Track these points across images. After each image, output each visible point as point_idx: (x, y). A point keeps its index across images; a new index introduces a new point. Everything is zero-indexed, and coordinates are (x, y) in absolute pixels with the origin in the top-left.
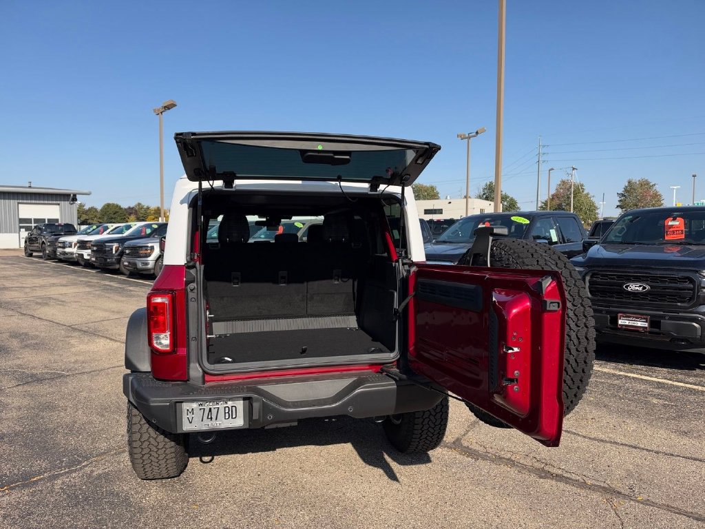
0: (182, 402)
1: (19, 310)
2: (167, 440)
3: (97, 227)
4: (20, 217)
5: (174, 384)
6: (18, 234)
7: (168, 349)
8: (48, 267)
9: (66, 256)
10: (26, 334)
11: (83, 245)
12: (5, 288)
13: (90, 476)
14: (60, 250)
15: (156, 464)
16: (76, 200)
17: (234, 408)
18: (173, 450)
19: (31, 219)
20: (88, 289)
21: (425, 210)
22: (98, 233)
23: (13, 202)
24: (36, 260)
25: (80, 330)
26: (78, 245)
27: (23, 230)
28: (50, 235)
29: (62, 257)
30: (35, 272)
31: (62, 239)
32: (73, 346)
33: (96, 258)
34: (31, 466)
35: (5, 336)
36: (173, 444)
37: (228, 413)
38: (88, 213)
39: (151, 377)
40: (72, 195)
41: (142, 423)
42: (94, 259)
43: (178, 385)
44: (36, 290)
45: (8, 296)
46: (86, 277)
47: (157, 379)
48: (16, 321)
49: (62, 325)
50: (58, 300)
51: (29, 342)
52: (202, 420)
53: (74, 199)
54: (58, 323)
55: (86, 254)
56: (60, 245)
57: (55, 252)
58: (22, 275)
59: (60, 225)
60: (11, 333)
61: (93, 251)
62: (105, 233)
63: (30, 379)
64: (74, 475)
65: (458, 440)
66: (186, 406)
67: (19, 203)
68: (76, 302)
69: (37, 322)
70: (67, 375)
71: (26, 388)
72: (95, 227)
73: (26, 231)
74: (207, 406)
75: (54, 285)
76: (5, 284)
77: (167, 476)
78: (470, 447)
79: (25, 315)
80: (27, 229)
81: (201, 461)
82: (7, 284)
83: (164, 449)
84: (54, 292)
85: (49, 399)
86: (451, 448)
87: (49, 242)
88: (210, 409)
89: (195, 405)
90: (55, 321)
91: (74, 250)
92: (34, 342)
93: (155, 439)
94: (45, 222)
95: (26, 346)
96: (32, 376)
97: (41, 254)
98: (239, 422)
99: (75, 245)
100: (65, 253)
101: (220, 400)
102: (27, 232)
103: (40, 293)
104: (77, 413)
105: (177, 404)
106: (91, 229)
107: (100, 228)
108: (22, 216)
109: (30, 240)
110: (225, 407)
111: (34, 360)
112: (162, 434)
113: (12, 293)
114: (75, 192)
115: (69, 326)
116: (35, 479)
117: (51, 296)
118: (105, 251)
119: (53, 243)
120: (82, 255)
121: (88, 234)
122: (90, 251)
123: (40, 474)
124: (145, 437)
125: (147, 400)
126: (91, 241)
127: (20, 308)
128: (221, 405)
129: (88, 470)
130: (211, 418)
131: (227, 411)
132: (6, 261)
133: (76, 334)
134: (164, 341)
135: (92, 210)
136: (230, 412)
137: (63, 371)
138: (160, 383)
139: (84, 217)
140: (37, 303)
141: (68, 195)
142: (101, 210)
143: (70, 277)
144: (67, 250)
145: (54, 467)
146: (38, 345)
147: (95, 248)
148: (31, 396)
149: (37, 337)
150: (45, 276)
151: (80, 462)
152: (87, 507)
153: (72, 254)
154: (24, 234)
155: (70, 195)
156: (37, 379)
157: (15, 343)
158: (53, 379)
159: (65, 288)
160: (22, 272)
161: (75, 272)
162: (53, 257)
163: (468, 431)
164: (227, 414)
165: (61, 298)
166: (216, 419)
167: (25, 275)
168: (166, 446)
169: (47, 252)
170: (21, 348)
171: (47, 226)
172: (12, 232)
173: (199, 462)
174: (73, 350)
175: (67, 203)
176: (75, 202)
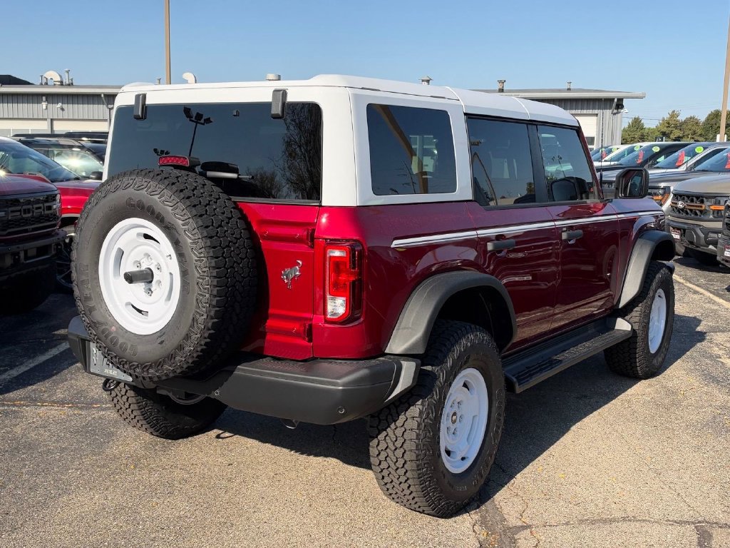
16: (622, 107)
40: (616, 100)
53: (620, 105)
81: (219, 435)
114: (620, 95)
141: (611, 100)
155: (614, 99)
173: (215, 435)
175: (608, 112)
176: (619, 110)
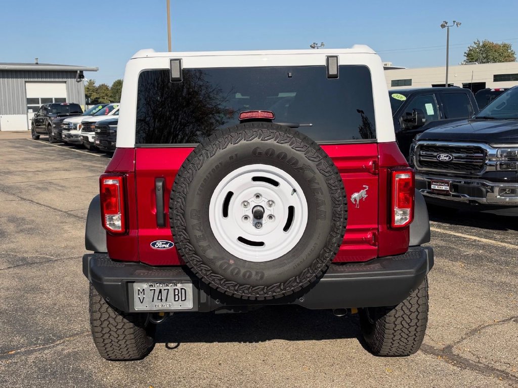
0: (134, 282)
1: (19, 195)
2: (125, 320)
3: (103, 107)
4: (28, 97)
5: (128, 265)
6: (26, 115)
7: (120, 230)
8: (53, 150)
9: (72, 139)
10: (23, 219)
11: (87, 126)
12: (10, 173)
13: (60, 353)
14: (65, 132)
15: (116, 344)
16: (83, 77)
17: (183, 291)
18: (132, 330)
19: (38, 99)
20: (90, 174)
21: (495, 76)
22: (103, 114)
23: (21, 81)
24: (44, 143)
25: (76, 216)
26: (83, 127)
27: (31, 111)
28: (55, 115)
29: (67, 139)
30: (39, 156)
31: (67, 120)
32: (66, 231)
33: (100, 142)
34: (11, 341)
35: (4, 220)
36: (132, 325)
37: (178, 295)
38: (99, 91)
39: (108, 257)
40: (79, 72)
41: (102, 302)
42: (98, 142)
43: (131, 265)
44: (38, 174)
45: (11, 181)
46: (91, 161)
47: (113, 260)
48: (15, 205)
49: (59, 210)
50: (58, 185)
51: (24, 227)
52: (153, 301)
53: (81, 76)
54: (55, 209)
55: (91, 136)
56: (64, 127)
57: (60, 134)
58: (26, 159)
59: (66, 105)
60: (9, 217)
61: (97, 133)
62: (111, 113)
63: (21, 262)
64: (46, 352)
65: (449, 347)
66: (137, 286)
67: (26, 82)
68: (76, 187)
69: (35, 208)
70: (56, 260)
71: (17, 270)
72: (100, 107)
73: (34, 111)
74: (157, 287)
75: (57, 169)
76: (10, 168)
77: (128, 358)
78: (461, 355)
79: (25, 199)
80: (35, 109)
81: (167, 346)
82: (12, 168)
83: (123, 330)
84: (55, 177)
85: (35, 281)
86: (438, 355)
87: (54, 123)
88: (160, 290)
89: (145, 286)
90: (52, 207)
91: (78, 132)
92: (29, 226)
93: (115, 319)
94: (52, 101)
95: (21, 231)
96: (24, 259)
97: (48, 137)
98: (188, 305)
99: (80, 127)
100: (70, 136)
101: (170, 282)
102: (34, 114)
103: (41, 177)
104: (58, 296)
105: (129, 284)
106: (97, 109)
107: (105, 108)
108: (30, 95)
109: (37, 122)
110: (175, 289)
111: (26, 244)
112: (120, 315)
113: (15, 177)
114: (81, 68)
115: (65, 212)
116: (13, 352)
117: (53, 181)
118: (109, 133)
119: (59, 125)
120: (87, 138)
121: (93, 115)
122: (94, 133)
123: (18, 348)
124: (105, 316)
125: (100, 279)
126: (95, 122)
127: (21, 192)
128: (171, 287)
129: (60, 348)
130: (161, 299)
131: (176, 293)
132: (13, 144)
133: (72, 219)
134: (116, 222)
135: (103, 87)
136: (180, 295)
137: (52, 256)
138: (115, 263)
139: (94, 96)
140: (38, 188)
141: (75, 72)
142: (112, 88)
143: (74, 161)
144: (73, 132)
145: (31, 344)
146: (32, 230)
147: (99, 131)
148: (20, 278)
149: (33, 221)
150: (49, 160)
151: (54, 341)
152: (54, 380)
153: (77, 136)
154: (32, 115)
156: (26, 263)
157: (11, 227)
158: (41, 263)
159: (67, 173)
160: (27, 156)
161: (79, 155)
162: (58, 140)
163: (463, 339)
164: (177, 297)
165: (62, 183)
166: (166, 301)
167: (30, 159)
168: (125, 327)
169: (53, 134)
170: (17, 232)
171: (53, 106)
172: (20, 114)
173: (164, 347)
174: (65, 235)
175: (74, 80)
176: (81, 79)
